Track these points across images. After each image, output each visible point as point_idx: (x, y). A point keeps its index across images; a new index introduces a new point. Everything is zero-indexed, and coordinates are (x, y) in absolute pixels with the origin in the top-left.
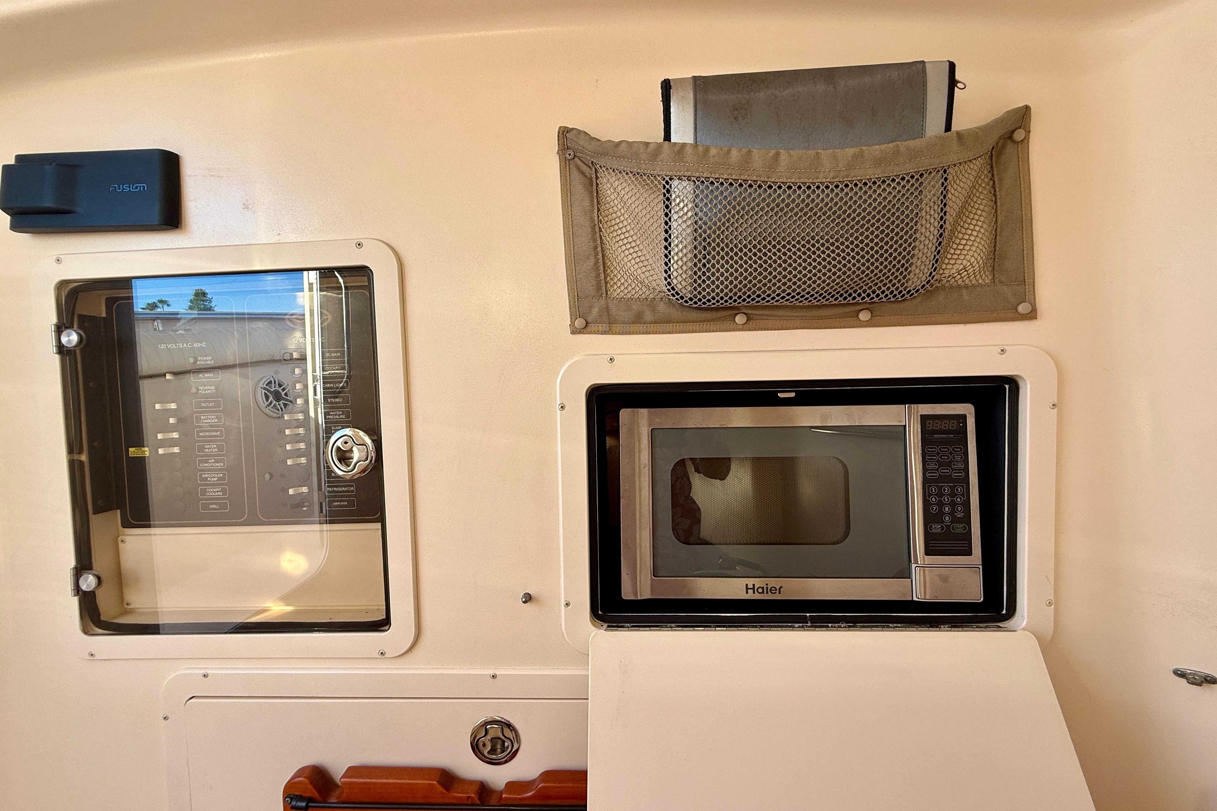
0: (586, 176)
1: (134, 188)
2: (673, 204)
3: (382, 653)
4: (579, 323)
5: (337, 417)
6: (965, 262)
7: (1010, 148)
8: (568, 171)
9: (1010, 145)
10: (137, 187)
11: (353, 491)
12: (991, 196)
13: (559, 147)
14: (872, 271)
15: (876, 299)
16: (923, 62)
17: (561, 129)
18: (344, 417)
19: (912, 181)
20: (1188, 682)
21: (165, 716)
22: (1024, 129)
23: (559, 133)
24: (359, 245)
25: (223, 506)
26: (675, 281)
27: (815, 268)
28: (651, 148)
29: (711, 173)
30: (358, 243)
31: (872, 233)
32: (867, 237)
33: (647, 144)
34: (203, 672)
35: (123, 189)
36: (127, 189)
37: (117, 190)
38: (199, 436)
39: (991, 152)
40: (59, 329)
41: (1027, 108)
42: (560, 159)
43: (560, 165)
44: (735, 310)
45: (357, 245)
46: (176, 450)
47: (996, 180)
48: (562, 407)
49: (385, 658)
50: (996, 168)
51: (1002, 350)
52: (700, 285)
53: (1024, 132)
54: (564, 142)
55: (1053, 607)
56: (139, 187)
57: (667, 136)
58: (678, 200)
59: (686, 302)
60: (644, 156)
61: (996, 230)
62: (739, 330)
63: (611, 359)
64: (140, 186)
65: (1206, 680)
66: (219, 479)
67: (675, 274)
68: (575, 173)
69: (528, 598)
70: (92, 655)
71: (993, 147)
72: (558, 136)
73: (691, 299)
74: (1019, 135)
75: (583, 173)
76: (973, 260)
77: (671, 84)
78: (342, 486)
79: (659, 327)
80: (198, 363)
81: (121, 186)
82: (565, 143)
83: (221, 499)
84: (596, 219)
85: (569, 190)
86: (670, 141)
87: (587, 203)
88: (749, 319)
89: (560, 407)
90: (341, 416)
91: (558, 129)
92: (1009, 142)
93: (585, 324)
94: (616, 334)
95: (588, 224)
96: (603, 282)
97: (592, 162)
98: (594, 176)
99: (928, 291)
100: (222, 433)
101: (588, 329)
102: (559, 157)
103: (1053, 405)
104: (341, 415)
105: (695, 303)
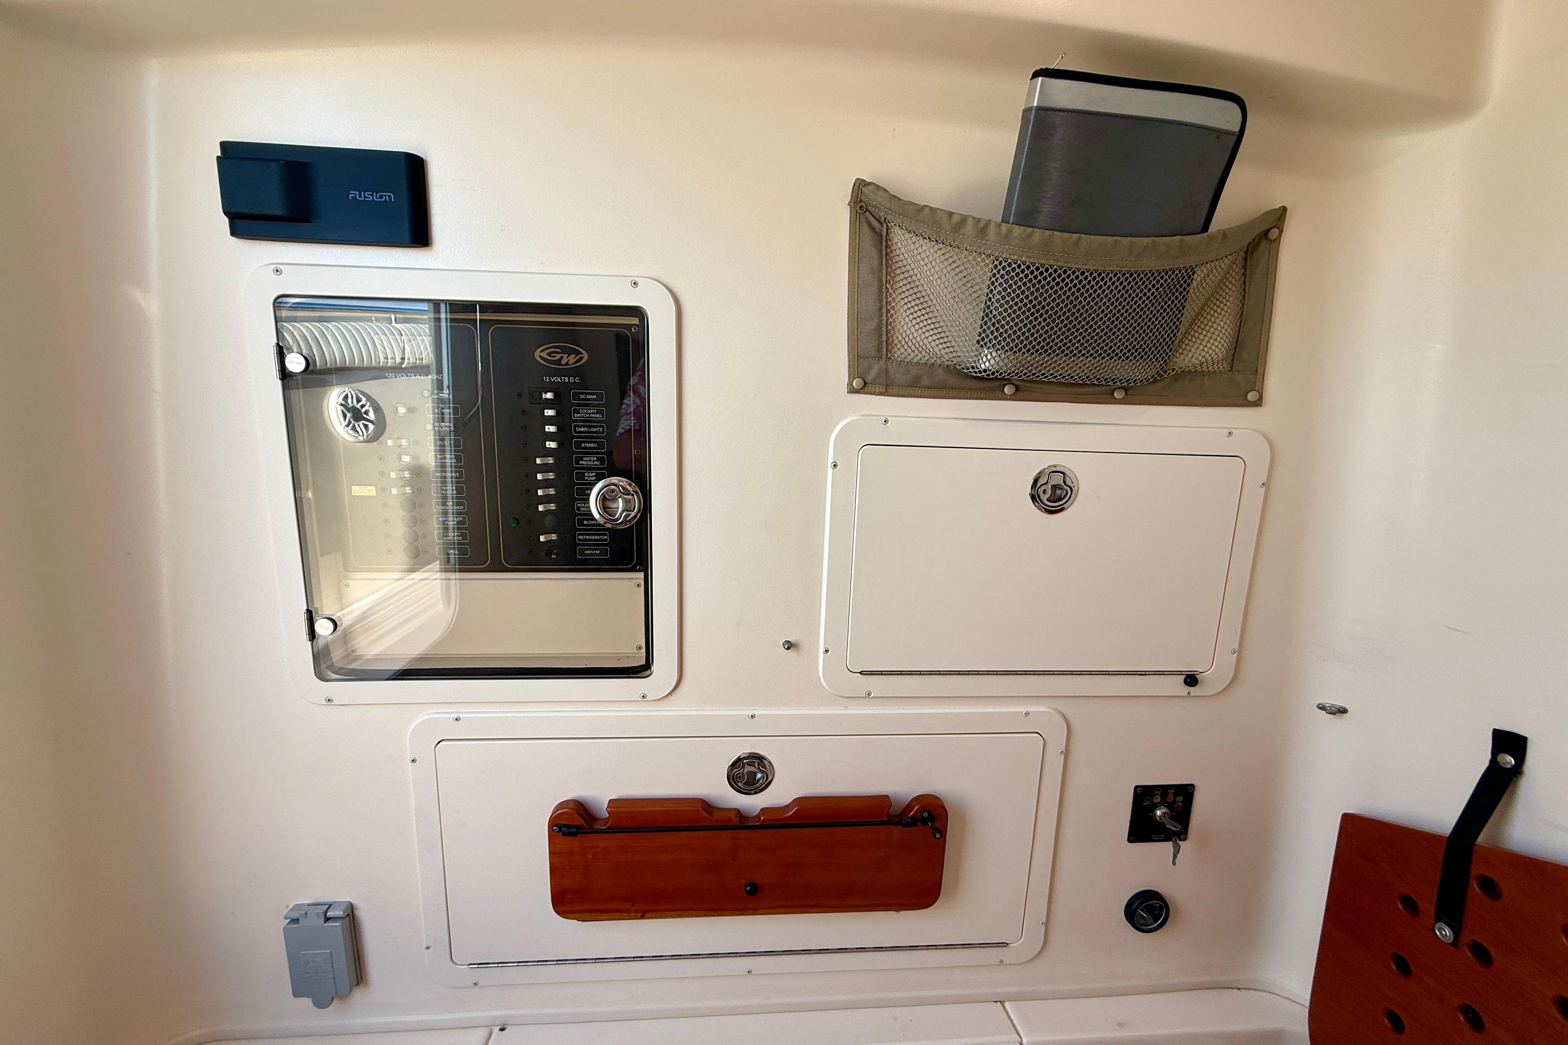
0: (876, 232)
1: (378, 197)
3: (643, 696)
4: (858, 383)
5: (591, 463)
7: (1264, 245)
8: (858, 224)
9: (1264, 242)
10: (381, 197)
11: (606, 540)
12: (1241, 290)
13: (851, 199)
17: (858, 181)
18: (598, 463)
20: (1327, 713)
21: (412, 759)
22: (1279, 229)
23: (854, 185)
24: (635, 283)
25: (463, 551)
28: (956, 218)
30: (634, 282)
33: (951, 214)
34: (455, 716)
35: (365, 197)
36: (369, 198)
37: (358, 198)
38: (435, 477)
39: (1248, 247)
40: (282, 351)
41: (1284, 209)
42: (851, 211)
43: (850, 217)
45: (633, 284)
46: (408, 490)
47: (1247, 275)
48: (835, 465)
49: (647, 701)
50: (1250, 262)
51: (1229, 433)
53: (1278, 231)
54: (858, 194)
55: (1236, 655)
56: (384, 197)
60: (946, 226)
61: (1241, 322)
62: (1007, 399)
63: (885, 421)
64: (386, 196)
65: (1339, 710)
66: (459, 523)
68: (865, 226)
69: (789, 646)
70: (329, 700)
71: (1250, 243)
72: (853, 188)
74: (1273, 234)
75: (873, 229)
76: (1210, 349)
78: (594, 534)
79: (934, 392)
80: (434, 396)
81: (362, 193)
82: (859, 196)
83: (462, 544)
84: (884, 279)
85: (857, 246)
87: (875, 261)
88: (1017, 389)
89: (833, 465)
90: (595, 463)
91: (854, 181)
92: (1264, 238)
93: (863, 385)
94: (891, 395)
95: (875, 284)
96: (884, 343)
97: (885, 218)
98: (884, 233)
101: (866, 390)
102: (851, 209)
103: (1263, 484)
104: (595, 461)
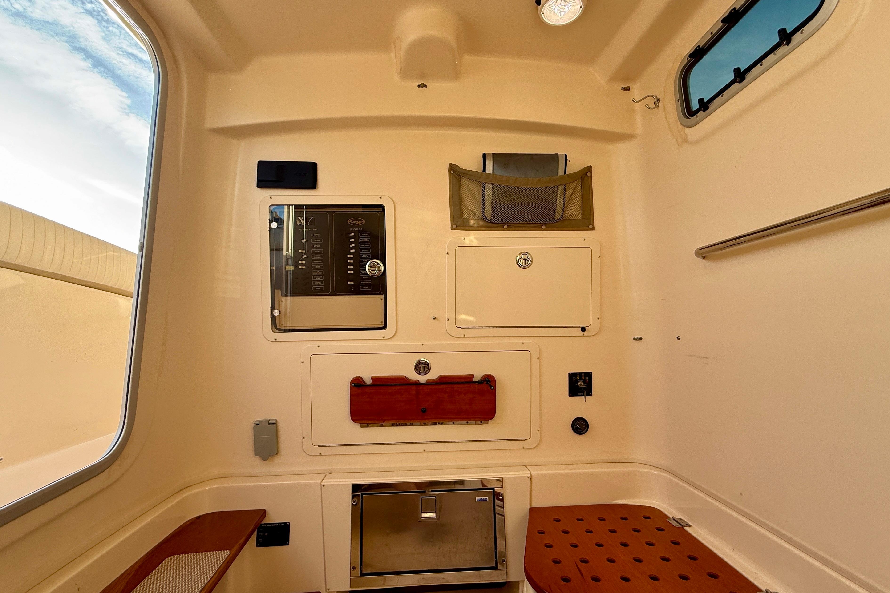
2: (486, 191)
3: (383, 337)
4: (454, 226)
6: (572, 212)
7: (586, 178)
8: (451, 177)
11: (370, 283)
13: (449, 169)
14: (544, 214)
15: (546, 222)
16: (558, 154)
19: (555, 188)
20: (635, 340)
21: (302, 362)
22: (590, 172)
23: (449, 165)
24: (380, 198)
25: (322, 288)
26: (486, 214)
27: (527, 212)
28: (479, 173)
29: (498, 183)
31: (544, 202)
32: (543, 203)
34: (318, 345)
38: (313, 263)
39: (580, 179)
40: (271, 222)
41: (591, 166)
42: (449, 173)
44: (505, 224)
46: (304, 267)
47: (583, 187)
48: (448, 254)
49: (385, 339)
50: (583, 183)
51: (584, 239)
52: (493, 216)
55: (599, 320)
57: (484, 170)
58: (487, 190)
59: (489, 221)
60: (477, 176)
61: (582, 202)
62: (505, 230)
63: (464, 239)
64: (305, 174)
65: (639, 339)
66: (321, 278)
67: (486, 212)
68: (453, 178)
69: (434, 318)
70: (275, 339)
71: (581, 177)
73: (490, 220)
74: (589, 174)
75: (456, 178)
76: (574, 211)
77: (486, 155)
78: (367, 280)
80: (314, 236)
82: (451, 168)
83: (321, 286)
84: (460, 193)
86: (485, 172)
87: (457, 188)
88: (508, 227)
92: (586, 176)
93: (456, 227)
94: (466, 230)
95: (458, 194)
96: (462, 213)
97: (460, 175)
98: (460, 179)
99: (562, 220)
100: (322, 262)
103: (599, 257)
104: (367, 256)
105: (492, 221)
